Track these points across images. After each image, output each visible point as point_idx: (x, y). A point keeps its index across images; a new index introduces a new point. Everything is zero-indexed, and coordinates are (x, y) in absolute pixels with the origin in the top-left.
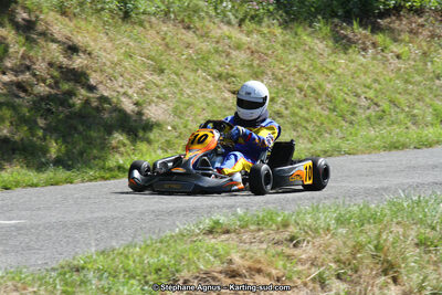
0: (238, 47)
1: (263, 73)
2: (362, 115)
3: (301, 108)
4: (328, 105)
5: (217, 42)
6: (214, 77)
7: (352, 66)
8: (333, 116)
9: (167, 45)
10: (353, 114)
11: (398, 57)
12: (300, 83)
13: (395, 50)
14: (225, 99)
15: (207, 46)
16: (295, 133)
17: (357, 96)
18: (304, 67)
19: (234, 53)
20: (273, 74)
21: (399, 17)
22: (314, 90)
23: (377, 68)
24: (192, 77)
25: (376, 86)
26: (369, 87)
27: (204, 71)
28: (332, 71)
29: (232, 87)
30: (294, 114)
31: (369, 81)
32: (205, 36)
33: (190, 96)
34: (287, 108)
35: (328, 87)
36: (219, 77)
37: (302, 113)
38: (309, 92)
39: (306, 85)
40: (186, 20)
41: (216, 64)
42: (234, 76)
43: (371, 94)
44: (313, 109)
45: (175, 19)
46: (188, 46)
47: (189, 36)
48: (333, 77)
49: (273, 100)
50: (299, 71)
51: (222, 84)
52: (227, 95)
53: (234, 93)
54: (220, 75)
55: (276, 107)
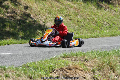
0: (71, 7)
1: (78, 14)
2: (105, 27)
3: (88, 24)
4: (96, 24)
5: (66, 6)
6: (65, 15)
7: (102, 13)
8: (97, 27)
9: (52, 6)
10: (103, 26)
11: (115, 11)
12: (88, 17)
13: (114, 9)
14: (68, 22)
15: (63, 7)
16: (86, 31)
17: (104, 21)
18: (89, 13)
19: (70, 9)
20: (81, 15)
22: (92, 20)
23: (109, 14)
25: (109, 19)
26: (107, 19)
27: (62, 14)
28: (97, 14)
29: (70, 18)
30: (86, 26)
31: (107, 17)
32: (62, 4)
34: (84, 24)
35: (96, 19)
37: (89, 26)
38: (90, 20)
39: (90, 18)
41: (65, 12)
42: (70, 15)
43: (107, 21)
44: (91, 25)
46: (58, 7)
47: (58, 4)
48: (97, 16)
49: (81, 22)
50: (88, 14)
51: (67, 17)
52: (68, 20)
53: (70, 20)
54: (66, 15)
55: (82, 24)
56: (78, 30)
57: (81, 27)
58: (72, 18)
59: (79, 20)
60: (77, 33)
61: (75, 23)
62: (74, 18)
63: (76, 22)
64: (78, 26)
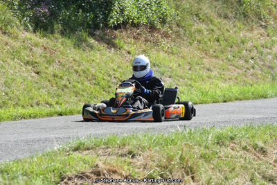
0: (36, 45)
3: (78, 83)
4: (94, 81)
5: (24, 42)
6: (25, 63)
7: (104, 58)
8: (97, 88)
10: (110, 87)
11: (129, 53)
12: (76, 68)
13: (127, 48)
14: (33, 77)
15: (17, 44)
16: (76, 98)
17: (110, 76)
18: (77, 58)
19: (34, 49)
20: (59, 62)
21: (126, 29)
22: (84, 72)
23: (117, 59)
24: (12, 63)
25: (120, 70)
26: (116, 71)
27: (18, 59)
28: (93, 60)
29: (36, 69)
30: (74, 86)
31: (116, 67)
32: (16, 38)
33: (12, 75)
34: (70, 83)
35: (93, 71)
36: (27, 63)
37: (80, 86)
38: (82, 73)
39: (79, 69)
40: (4, 28)
41: (24, 54)
42: (36, 63)
43: (118, 75)
44: (85, 84)
46: (7, 44)
47: (5, 38)
48: (94, 64)
49: (61, 78)
50: (74, 60)
51: (30, 68)
52: (34, 74)
53: (37, 73)
54: (28, 62)
55: (64, 82)
56: (58, 95)
57: (63, 90)
58: (42, 68)
59: (57, 73)
60: (57, 103)
61: (49, 81)
62: (47, 68)
63: (51, 79)
64: (57, 86)
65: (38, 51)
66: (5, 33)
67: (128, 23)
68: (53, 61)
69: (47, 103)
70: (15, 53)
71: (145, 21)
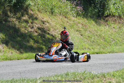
0: (79, 23)
4: (104, 40)
5: (74, 21)
7: (105, 29)
8: (106, 42)
9: (63, 22)
11: (114, 28)
13: (113, 26)
20: (89, 31)
22: (100, 35)
27: (73, 29)
29: (81, 34)
30: (97, 42)
32: (70, 20)
34: (95, 40)
36: (77, 31)
40: (65, 15)
42: (80, 31)
43: (112, 37)
45: (62, 15)
46: (67, 22)
47: (66, 19)
49: (91, 37)
51: (78, 33)
52: (80, 36)
53: (82, 35)
55: (93, 39)
58: (83, 32)
59: (90, 35)
60: (92, 49)
62: (85, 33)
63: (88, 38)
64: (90, 41)
65: (80, 26)
66: (66, 17)
67: (111, 15)
68: (87, 30)
69: (88, 49)
70: (71, 26)
71: (117, 14)
